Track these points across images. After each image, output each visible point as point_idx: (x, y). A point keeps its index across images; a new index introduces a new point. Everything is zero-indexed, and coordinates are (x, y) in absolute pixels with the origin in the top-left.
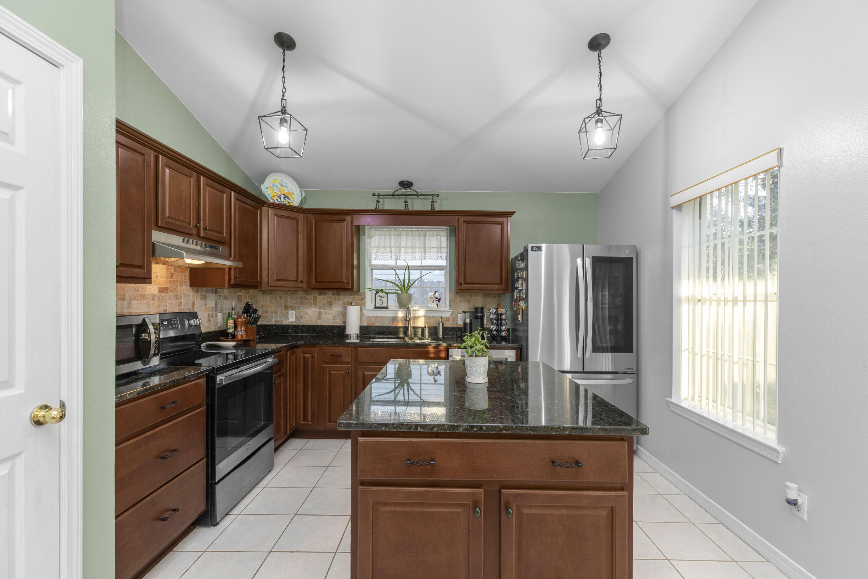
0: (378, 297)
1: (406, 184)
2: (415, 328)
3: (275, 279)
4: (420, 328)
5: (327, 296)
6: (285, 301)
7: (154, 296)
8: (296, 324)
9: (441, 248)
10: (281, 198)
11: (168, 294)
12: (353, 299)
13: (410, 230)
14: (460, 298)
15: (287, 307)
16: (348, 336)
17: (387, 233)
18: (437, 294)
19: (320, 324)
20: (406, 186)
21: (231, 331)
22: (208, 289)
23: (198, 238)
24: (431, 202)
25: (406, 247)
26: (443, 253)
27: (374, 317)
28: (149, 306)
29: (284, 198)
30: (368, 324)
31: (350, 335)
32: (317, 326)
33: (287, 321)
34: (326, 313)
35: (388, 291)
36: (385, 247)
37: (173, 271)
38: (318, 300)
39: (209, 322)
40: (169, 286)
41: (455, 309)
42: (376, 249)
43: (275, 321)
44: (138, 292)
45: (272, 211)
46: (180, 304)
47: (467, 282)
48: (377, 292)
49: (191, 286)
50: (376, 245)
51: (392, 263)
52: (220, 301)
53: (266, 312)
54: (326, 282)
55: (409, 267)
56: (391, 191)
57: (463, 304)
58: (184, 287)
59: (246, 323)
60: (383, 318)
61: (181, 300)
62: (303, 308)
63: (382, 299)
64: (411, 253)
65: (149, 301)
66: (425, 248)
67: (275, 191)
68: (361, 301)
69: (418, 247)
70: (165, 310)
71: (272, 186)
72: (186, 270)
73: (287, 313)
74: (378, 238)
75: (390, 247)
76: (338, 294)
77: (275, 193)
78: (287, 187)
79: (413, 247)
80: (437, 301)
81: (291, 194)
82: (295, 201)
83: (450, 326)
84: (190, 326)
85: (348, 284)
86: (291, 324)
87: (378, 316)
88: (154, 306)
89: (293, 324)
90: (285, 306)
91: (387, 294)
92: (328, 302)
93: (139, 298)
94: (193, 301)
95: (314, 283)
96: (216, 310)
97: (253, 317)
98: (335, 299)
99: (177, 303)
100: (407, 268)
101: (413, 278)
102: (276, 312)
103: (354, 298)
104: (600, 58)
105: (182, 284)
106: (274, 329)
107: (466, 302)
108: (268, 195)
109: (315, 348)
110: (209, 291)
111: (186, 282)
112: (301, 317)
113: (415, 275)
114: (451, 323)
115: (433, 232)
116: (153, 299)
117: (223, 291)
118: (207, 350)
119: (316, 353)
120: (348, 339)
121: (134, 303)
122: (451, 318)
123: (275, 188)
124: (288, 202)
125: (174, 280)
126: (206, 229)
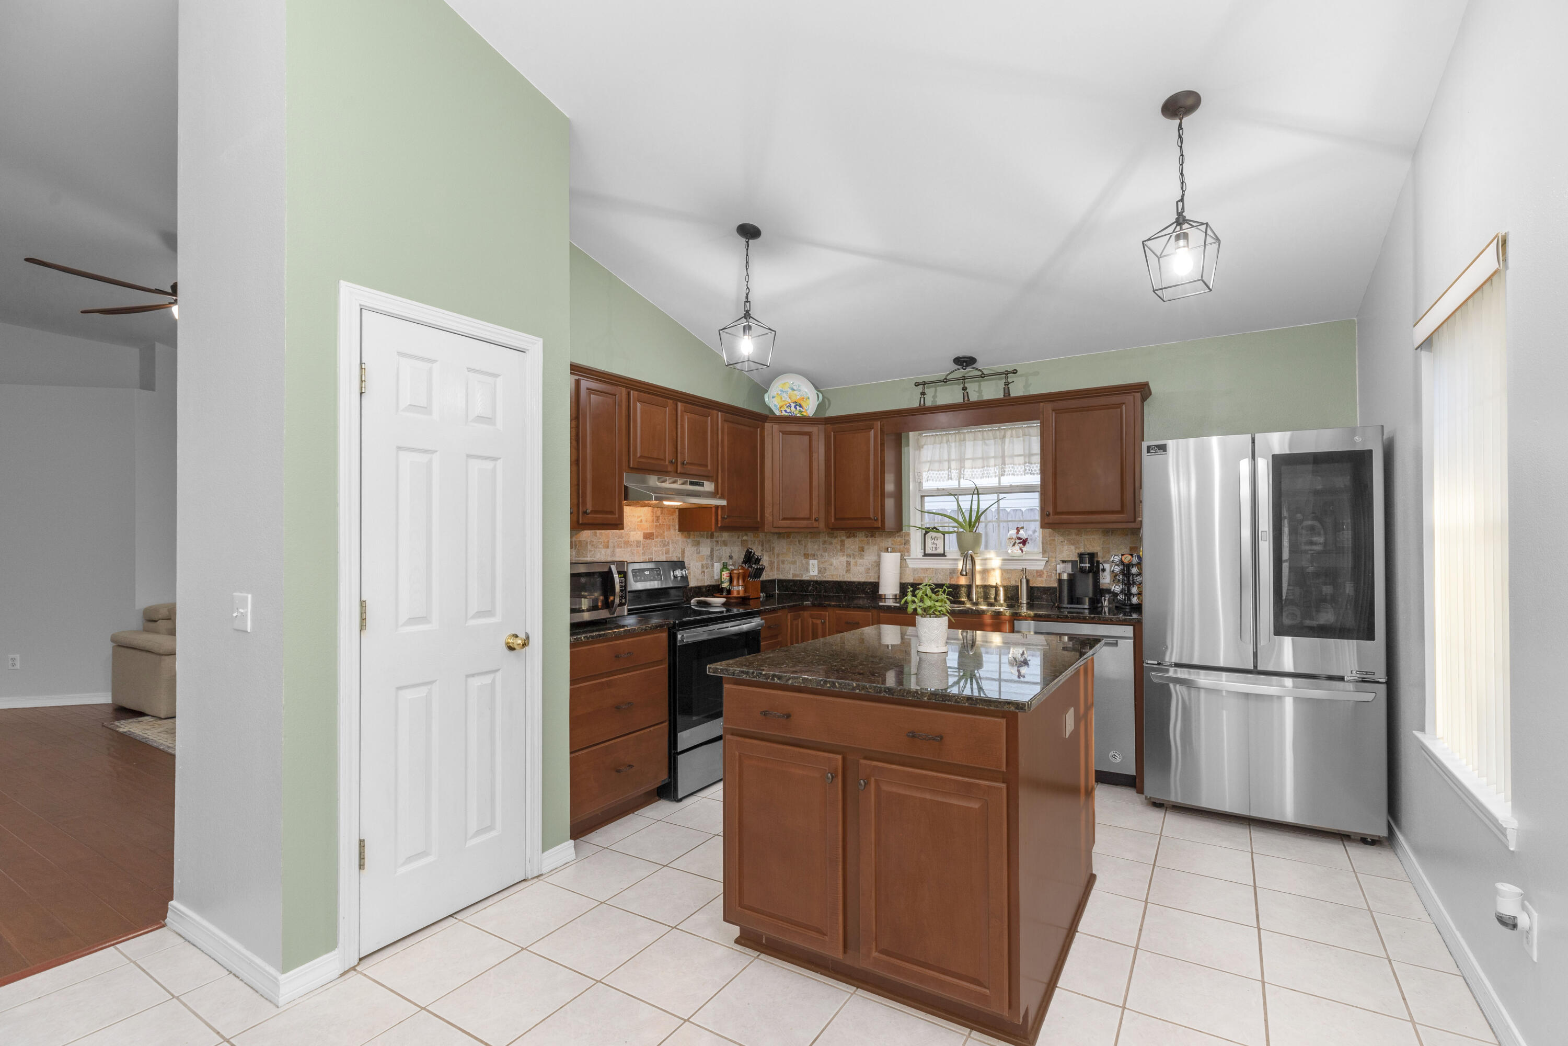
0: (930, 540)
1: (965, 362)
2: (986, 588)
3: (781, 517)
4: (992, 587)
5: (857, 539)
6: (805, 546)
7: (638, 542)
8: (818, 579)
9: (1030, 455)
10: (790, 407)
11: (653, 541)
12: (893, 542)
13: (980, 431)
14: (1061, 539)
15: (808, 554)
16: (881, 598)
17: (945, 438)
18: (1022, 532)
19: (849, 580)
20: (965, 364)
21: (725, 585)
22: (702, 533)
23: (676, 474)
24: (1004, 384)
25: (973, 459)
26: (1035, 463)
27: (922, 569)
28: (633, 554)
29: (795, 407)
30: (914, 580)
31: (885, 595)
32: (845, 582)
33: (807, 575)
34: (856, 564)
35: (947, 529)
36: (940, 462)
37: (659, 513)
38: (847, 546)
39: (703, 574)
40: (654, 532)
41: (1052, 557)
42: (928, 464)
43: (794, 575)
44: (622, 539)
45: (776, 427)
46: (667, 552)
47: (1058, 510)
48: (927, 533)
49: (680, 530)
50: (929, 459)
51: (953, 484)
52: (717, 548)
53: (783, 562)
54: (848, 519)
55: (979, 490)
56: (941, 375)
57: (1066, 548)
58: (672, 531)
59: (745, 576)
60: (936, 571)
61: (668, 547)
62: (827, 557)
63: (936, 542)
64: (982, 468)
65: (633, 549)
66: (1003, 457)
67: (783, 399)
68: (903, 545)
69: (993, 457)
70: (650, 558)
71: (780, 393)
72: (675, 512)
73: (808, 564)
74: (931, 447)
75: (949, 461)
76: (872, 536)
77: (784, 401)
78: (800, 391)
79: (985, 458)
80: (1020, 543)
81: (805, 400)
82: (810, 409)
83: (1044, 585)
84: (675, 577)
85: (877, 520)
86: (813, 579)
87: (928, 568)
88: (638, 554)
89: (815, 579)
90: (804, 554)
91: (944, 535)
92: (859, 547)
93: (623, 545)
94: (683, 548)
95: (833, 521)
96: (712, 559)
97: (754, 568)
98: (868, 543)
99: (664, 550)
100: (976, 492)
101: (983, 506)
102: (794, 563)
103: (893, 540)
104: (1181, 131)
105: (669, 528)
106: (792, 585)
107: (1073, 544)
108: (775, 406)
109: (827, 612)
110: (702, 536)
111: (674, 526)
112: (825, 569)
113: (986, 501)
114: (1046, 580)
115: (1018, 429)
116: (637, 547)
117: (721, 535)
118: (697, 607)
119: (827, 618)
120: (882, 602)
121: (618, 550)
122: (1045, 571)
123: (784, 395)
124: (800, 411)
125: (660, 524)
126: (683, 463)
